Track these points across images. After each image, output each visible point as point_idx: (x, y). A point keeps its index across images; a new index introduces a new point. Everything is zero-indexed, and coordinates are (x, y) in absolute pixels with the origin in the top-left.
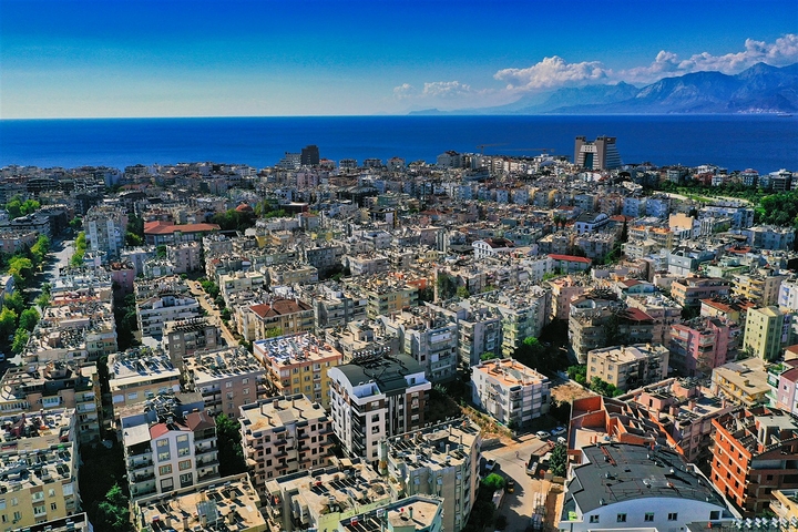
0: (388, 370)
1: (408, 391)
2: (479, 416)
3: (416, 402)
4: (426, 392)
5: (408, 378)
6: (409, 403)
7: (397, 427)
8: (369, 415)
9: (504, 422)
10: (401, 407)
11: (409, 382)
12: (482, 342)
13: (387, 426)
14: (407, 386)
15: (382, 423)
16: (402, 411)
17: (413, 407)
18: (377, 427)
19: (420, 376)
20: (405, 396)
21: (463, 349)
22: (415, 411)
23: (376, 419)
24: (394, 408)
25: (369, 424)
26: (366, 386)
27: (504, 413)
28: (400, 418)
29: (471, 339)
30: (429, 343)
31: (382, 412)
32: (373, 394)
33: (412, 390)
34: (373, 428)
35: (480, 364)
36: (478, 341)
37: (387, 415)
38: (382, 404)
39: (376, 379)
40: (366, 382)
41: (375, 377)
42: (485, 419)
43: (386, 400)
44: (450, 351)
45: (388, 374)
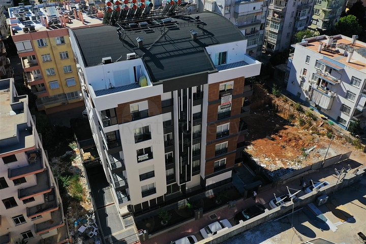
0: (173, 34)
1: (213, 78)
2: (300, 110)
3: (227, 100)
4: (248, 81)
5: (214, 51)
6: (214, 103)
7: (187, 146)
8: (128, 131)
9: (339, 120)
10: (196, 109)
11: (215, 60)
12: (292, 20)
13: (169, 144)
14: (212, 68)
15: (157, 143)
16: (198, 117)
17: (220, 110)
18: (149, 151)
19: (237, 48)
20: (206, 88)
21: (268, 28)
22: (223, 117)
23: (145, 135)
24: (183, 114)
25: (129, 148)
26: (117, 66)
27: (344, 108)
28: (195, 129)
29: (282, 15)
30: (236, 14)
31: (156, 123)
32: (137, 84)
33: (220, 77)
34: (140, 153)
35: (303, 41)
36: (288, 18)
37: (168, 126)
38: (158, 106)
39: (145, 52)
40: (118, 57)
41: (142, 47)
42: (311, 115)
43: (166, 96)
44: (258, 28)
45: (172, 42)
